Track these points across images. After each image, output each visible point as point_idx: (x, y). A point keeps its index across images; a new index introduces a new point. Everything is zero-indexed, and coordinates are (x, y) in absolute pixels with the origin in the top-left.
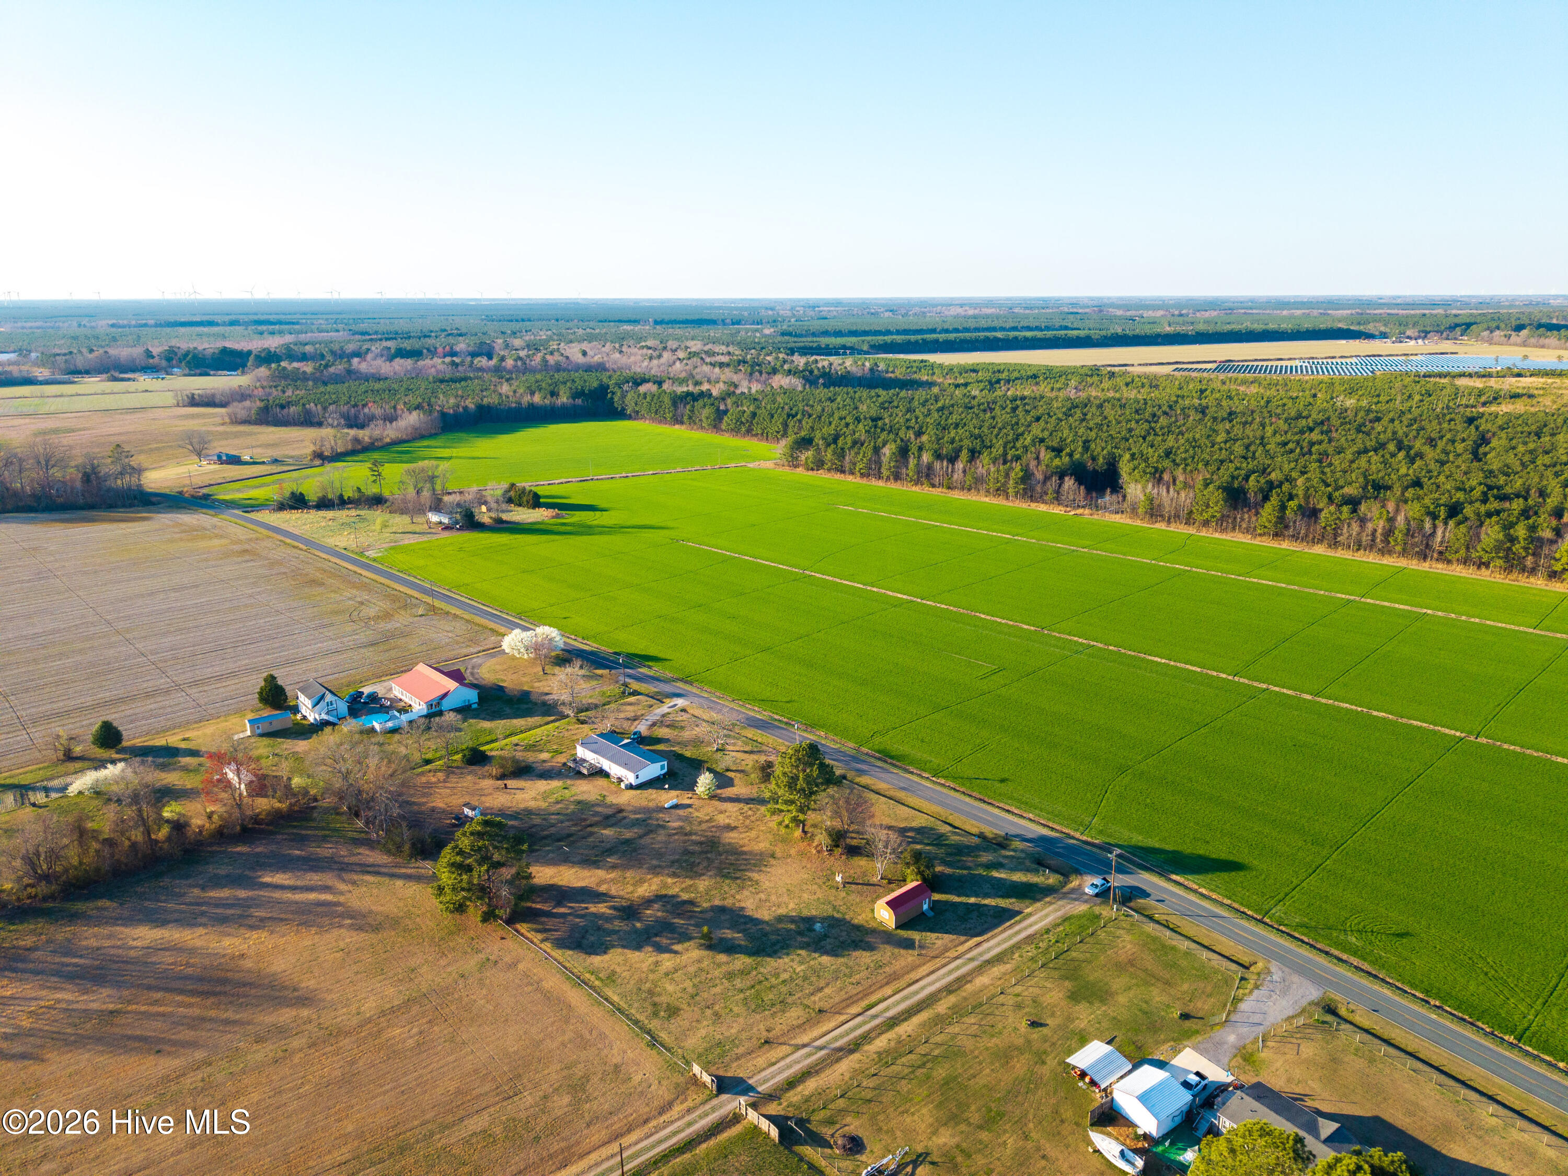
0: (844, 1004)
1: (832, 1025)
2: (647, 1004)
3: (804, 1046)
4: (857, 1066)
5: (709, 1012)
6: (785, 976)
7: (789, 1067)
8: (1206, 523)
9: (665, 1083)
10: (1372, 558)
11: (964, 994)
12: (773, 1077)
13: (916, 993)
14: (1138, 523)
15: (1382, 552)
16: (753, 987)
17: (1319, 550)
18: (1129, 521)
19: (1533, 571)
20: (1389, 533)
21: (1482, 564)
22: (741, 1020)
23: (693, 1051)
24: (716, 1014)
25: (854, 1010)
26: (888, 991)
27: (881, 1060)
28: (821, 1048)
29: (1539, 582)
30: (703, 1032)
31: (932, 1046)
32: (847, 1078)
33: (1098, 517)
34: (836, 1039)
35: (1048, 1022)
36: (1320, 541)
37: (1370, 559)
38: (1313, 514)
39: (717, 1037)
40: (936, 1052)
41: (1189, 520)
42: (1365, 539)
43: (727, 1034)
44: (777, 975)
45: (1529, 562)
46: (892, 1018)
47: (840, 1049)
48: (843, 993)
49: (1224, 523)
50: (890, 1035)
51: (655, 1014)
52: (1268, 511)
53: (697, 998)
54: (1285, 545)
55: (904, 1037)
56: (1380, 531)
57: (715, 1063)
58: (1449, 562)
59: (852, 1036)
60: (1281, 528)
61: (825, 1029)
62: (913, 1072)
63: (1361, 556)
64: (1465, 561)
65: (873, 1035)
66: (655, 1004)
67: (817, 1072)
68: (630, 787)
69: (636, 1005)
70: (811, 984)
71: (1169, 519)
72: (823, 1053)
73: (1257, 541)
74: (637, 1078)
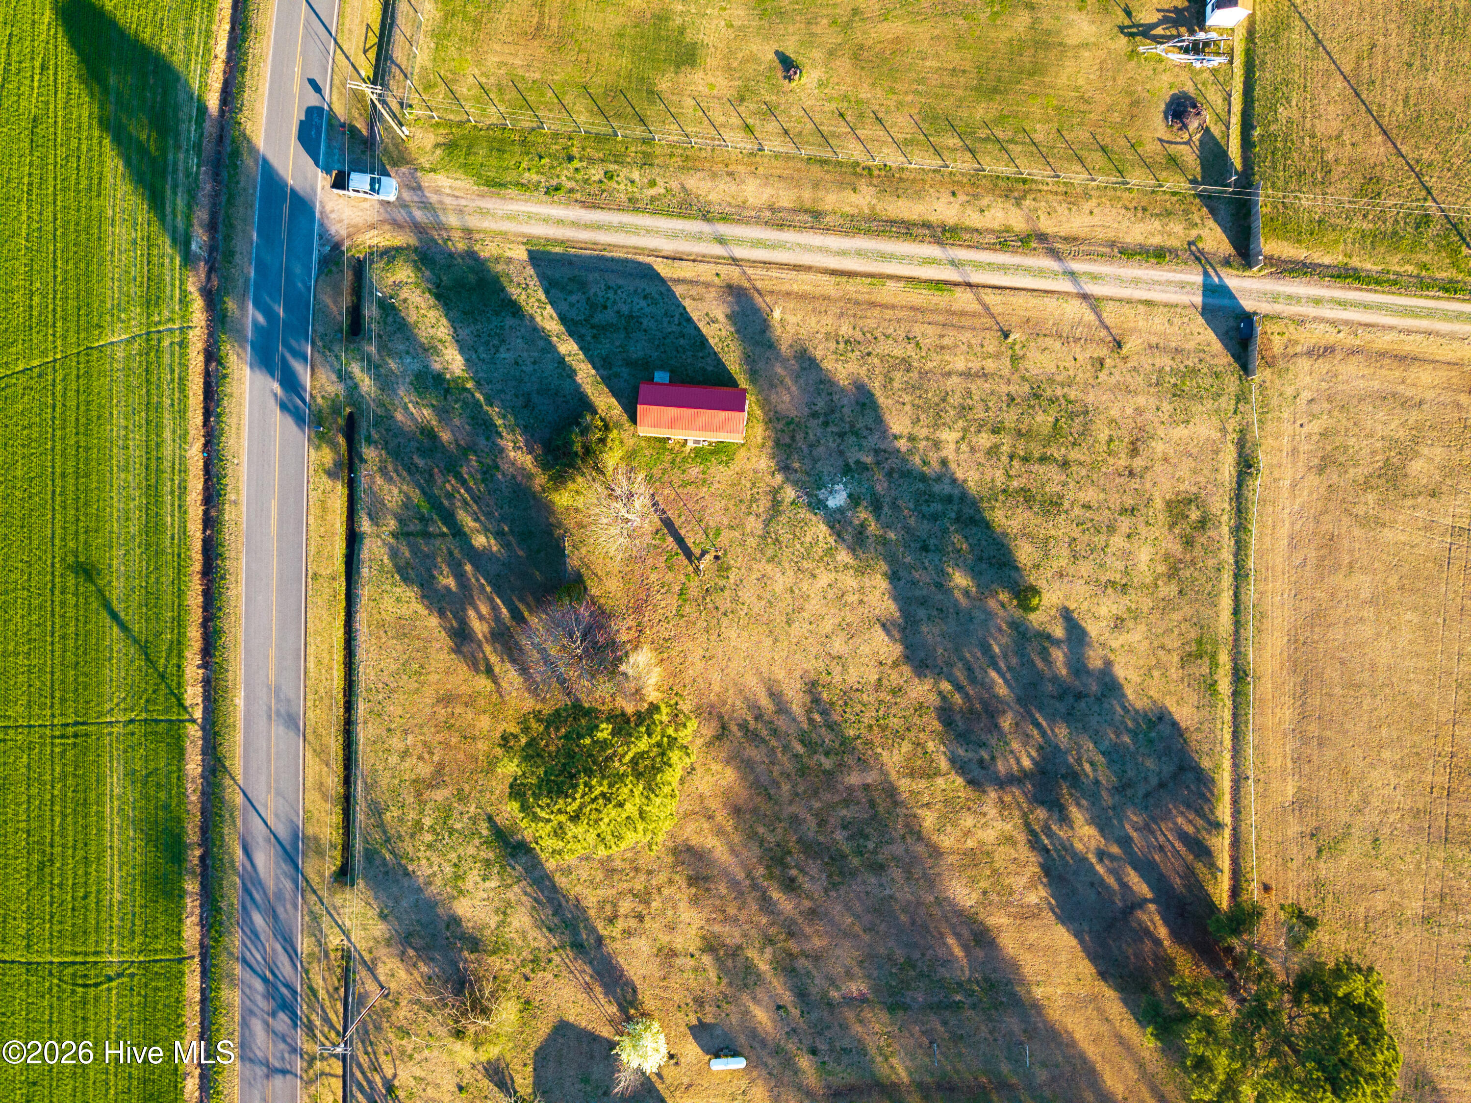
0: (966, 322)
1: (1020, 300)
2: (1198, 551)
3: (1085, 297)
4: (1062, 209)
5: (1138, 463)
6: (985, 440)
7: (1136, 282)
9: (1289, 391)
11: (807, 194)
12: (1169, 283)
13: (860, 253)
16: (1043, 459)
22: (1114, 413)
23: (1217, 411)
24: (1134, 452)
25: (964, 299)
26: (889, 292)
27: (1026, 192)
28: (1072, 275)
30: (1181, 432)
31: (946, 154)
32: (1093, 203)
34: (1040, 273)
35: (771, 56)
39: (1166, 407)
40: (953, 141)
43: (1153, 402)
44: (993, 451)
46: (939, 242)
47: (1054, 253)
48: (946, 341)
50: (974, 219)
51: (1203, 524)
53: (1129, 502)
55: (962, 198)
57: (1210, 367)
59: (1017, 260)
61: (1033, 301)
62: (1011, 141)
65: (990, 239)
66: (1188, 543)
67: (1112, 245)
70: (969, 394)
72: (1076, 266)
74: (1315, 427)
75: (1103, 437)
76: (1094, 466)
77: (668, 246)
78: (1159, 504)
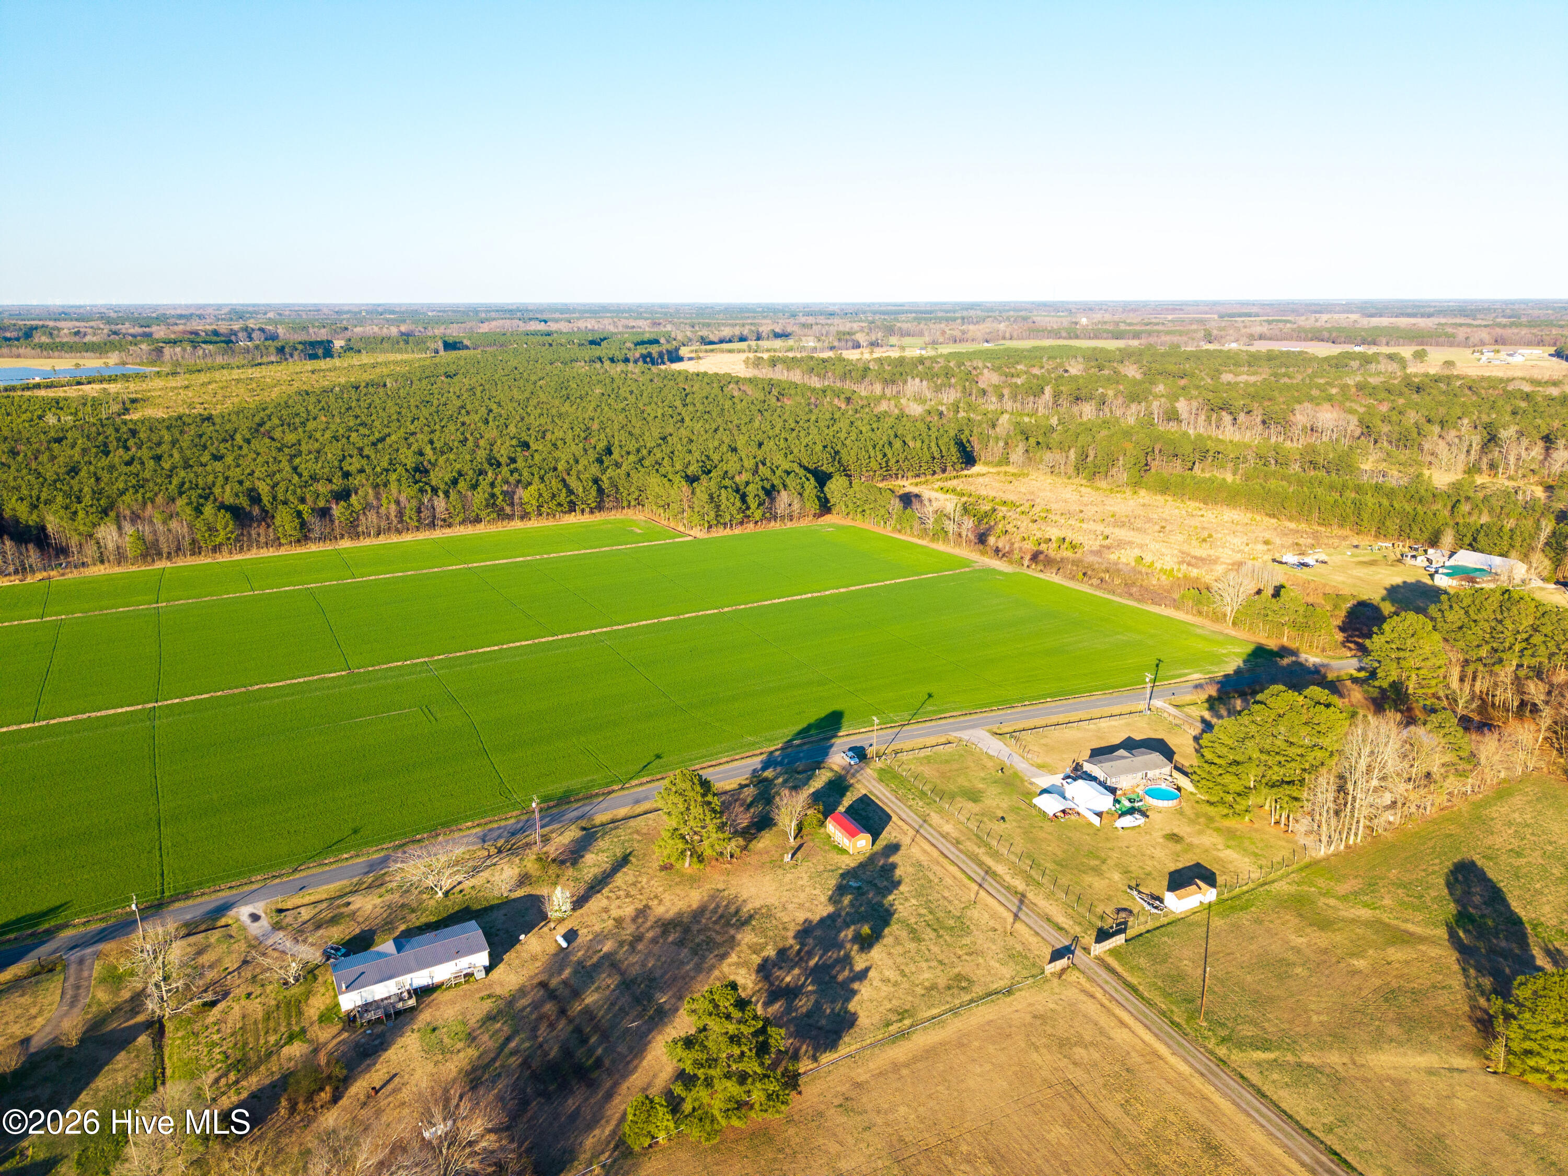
1: (992, 900)
2: (948, 993)
3: (1016, 915)
4: (1041, 897)
5: (967, 957)
6: (924, 911)
7: (1041, 927)
8: (216, 549)
10: (395, 539)
14: (134, 568)
15: (399, 532)
16: (935, 929)
17: (346, 544)
18: (117, 570)
19: (510, 517)
20: (400, 514)
21: (478, 520)
22: (979, 941)
23: (1019, 971)
24: (970, 953)
25: (973, 886)
26: (951, 868)
27: (1035, 886)
28: (1018, 908)
29: (517, 524)
31: (1022, 862)
33: (73, 575)
34: (1008, 900)
36: (342, 537)
37: (395, 540)
38: (324, 513)
39: (1001, 956)
40: (1029, 862)
41: (196, 549)
42: (383, 524)
43: (998, 951)
44: (922, 915)
45: (508, 510)
46: (987, 873)
47: (1020, 901)
49: (240, 543)
50: (1006, 877)
51: (965, 988)
52: (284, 519)
53: (945, 962)
54: (313, 548)
55: (1011, 872)
56: (393, 514)
58: (450, 526)
60: (304, 535)
61: (995, 903)
62: (1049, 875)
63: (382, 539)
64: (462, 523)
65: (1005, 884)
66: (950, 988)
68: (488, 970)
69: (949, 999)
70: (937, 900)
71: (169, 553)
72: (1023, 909)
73: (283, 551)
74: (1052, 1006)
75: (964, 942)
76: (948, 945)
77: (904, 816)
78: (956, 970)
